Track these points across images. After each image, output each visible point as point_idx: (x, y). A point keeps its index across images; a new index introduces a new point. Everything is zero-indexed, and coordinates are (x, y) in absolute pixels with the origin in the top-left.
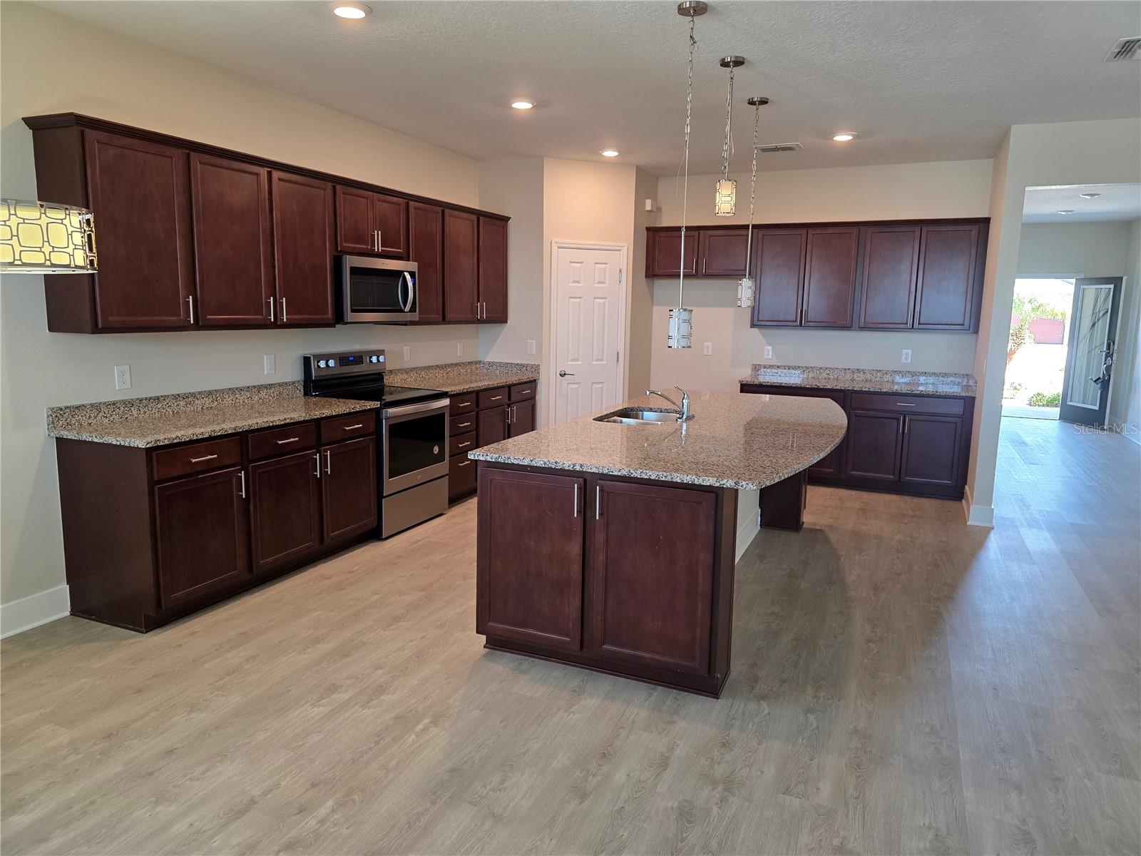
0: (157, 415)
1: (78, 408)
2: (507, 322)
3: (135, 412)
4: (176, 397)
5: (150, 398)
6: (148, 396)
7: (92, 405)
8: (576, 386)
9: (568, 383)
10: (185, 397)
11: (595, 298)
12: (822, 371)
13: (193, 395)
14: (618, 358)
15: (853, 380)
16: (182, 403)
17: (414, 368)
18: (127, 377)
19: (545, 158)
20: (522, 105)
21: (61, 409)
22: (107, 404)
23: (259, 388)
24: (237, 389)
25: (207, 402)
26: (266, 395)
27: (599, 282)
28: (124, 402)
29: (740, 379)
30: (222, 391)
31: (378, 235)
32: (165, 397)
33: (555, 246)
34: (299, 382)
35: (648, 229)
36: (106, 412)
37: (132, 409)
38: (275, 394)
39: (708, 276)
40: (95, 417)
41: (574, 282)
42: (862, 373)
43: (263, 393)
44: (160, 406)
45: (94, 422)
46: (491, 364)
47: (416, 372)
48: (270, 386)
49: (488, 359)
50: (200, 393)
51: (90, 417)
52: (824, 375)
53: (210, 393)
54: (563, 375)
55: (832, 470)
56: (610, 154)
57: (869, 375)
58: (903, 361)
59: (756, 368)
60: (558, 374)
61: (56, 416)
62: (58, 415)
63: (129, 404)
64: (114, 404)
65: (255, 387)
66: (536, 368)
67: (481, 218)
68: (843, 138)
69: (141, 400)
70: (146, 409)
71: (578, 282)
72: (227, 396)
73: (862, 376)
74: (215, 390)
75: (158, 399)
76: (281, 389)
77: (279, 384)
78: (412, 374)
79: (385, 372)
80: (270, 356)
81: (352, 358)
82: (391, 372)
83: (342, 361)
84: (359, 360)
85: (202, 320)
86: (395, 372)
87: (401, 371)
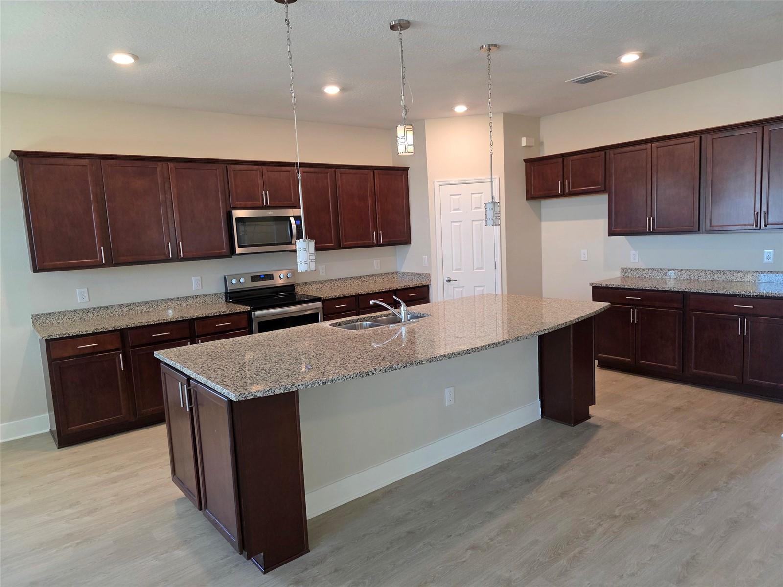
0: (107, 317)
1: (50, 314)
2: (411, 243)
3: (90, 315)
4: (120, 306)
5: (101, 307)
6: (100, 306)
7: (60, 312)
8: (461, 289)
9: (454, 287)
10: (128, 305)
11: (473, 221)
12: (683, 272)
13: (134, 304)
14: (495, 266)
15: (713, 281)
16: (126, 309)
17: (329, 280)
18: (86, 295)
19: (426, 121)
20: (332, 90)
21: (38, 315)
22: (70, 312)
23: (187, 299)
24: (168, 299)
25: (145, 308)
26: (193, 302)
27: (476, 208)
28: (82, 310)
29: (591, 282)
30: (157, 301)
31: (266, 194)
32: (112, 306)
33: (437, 185)
34: (220, 293)
35: (525, 161)
36: (70, 316)
37: (88, 313)
38: (201, 302)
39: (572, 194)
40: (62, 319)
41: (455, 210)
42: (722, 274)
43: (190, 301)
44: (108, 311)
45: (62, 321)
46: (404, 274)
47: (331, 283)
48: (197, 297)
49: (402, 271)
50: (139, 303)
51: (58, 319)
52: (686, 276)
53: (147, 303)
54: (449, 281)
55: (675, 367)
56: (461, 109)
57: (729, 276)
58: (766, 260)
59: (624, 271)
60: (445, 281)
61: (35, 319)
62: (38, 319)
64: (75, 311)
65: (183, 298)
66: (428, 276)
67: (375, 171)
68: (630, 58)
69: (94, 309)
70: (98, 314)
71: (458, 209)
73: (722, 277)
74: (151, 301)
75: (107, 307)
76: (206, 298)
77: (204, 295)
78: (327, 284)
79: (300, 284)
80: (197, 278)
81: (263, 276)
82: (306, 283)
83: (254, 279)
84: (270, 277)
85: (114, 260)
86: (310, 283)
87: (317, 283)
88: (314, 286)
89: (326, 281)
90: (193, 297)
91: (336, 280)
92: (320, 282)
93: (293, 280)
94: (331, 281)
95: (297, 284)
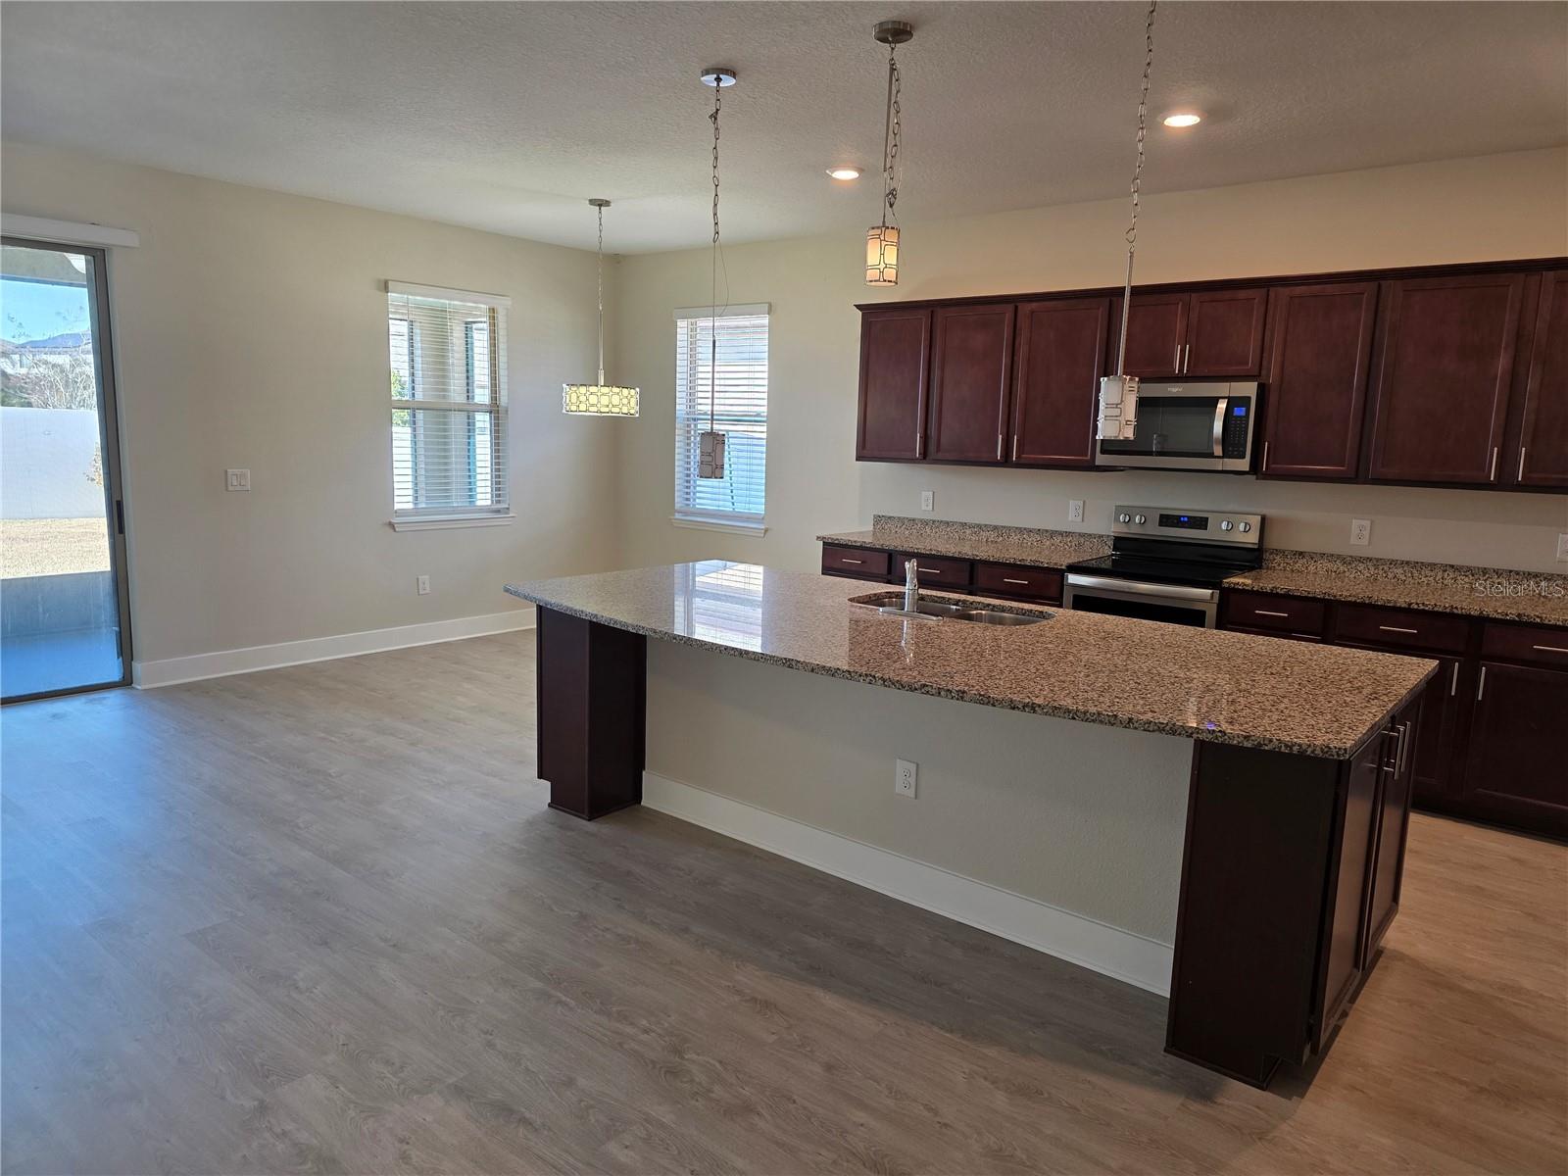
0: (946, 536)
1: (890, 518)
3: (929, 530)
4: (964, 524)
5: (941, 522)
6: (940, 519)
7: (900, 518)
10: (972, 526)
13: (980, 526)
16: (968, 532)
18: (931, 501)
21: (881, 517)
22: (910, 520)
23: (1053, 534)
24: (1025, 529)
25: (992, 536)
28: (922, 520)
30: (1009, 528)
32: (954, 523)
34: (1108, 536)
36: (909, 525)
40: (901, 527)
43: (1057, 540)
44: (949, 529)
45: (901, 530)
48: (1068, 534)
50: (986, 525)
51: (898, 526)
53: (995, 528)
63: (925, 523)
64: (914, 520)
65: (1047, 531)
69: (934, 521)
72: (1013, 535)
74: (1002, 526)
75: (948, 523)
76: (1082, 540)
77: (1080, 534)
78: (1361, 567)
80: (1077, 502)
81: (1186, 519)
82: (1301, 553)
83: (1167, 520)
84: (1201, 523)
86: (1312, 556)
87: (1332, 557)
88: (1323, 565)
89: (1361, 560)
90: (1061, 534)
91: (1393, 562)
92: (1343, 559)
93: (1252, 538)
94: (1378, 562)
95: (1277, 552)
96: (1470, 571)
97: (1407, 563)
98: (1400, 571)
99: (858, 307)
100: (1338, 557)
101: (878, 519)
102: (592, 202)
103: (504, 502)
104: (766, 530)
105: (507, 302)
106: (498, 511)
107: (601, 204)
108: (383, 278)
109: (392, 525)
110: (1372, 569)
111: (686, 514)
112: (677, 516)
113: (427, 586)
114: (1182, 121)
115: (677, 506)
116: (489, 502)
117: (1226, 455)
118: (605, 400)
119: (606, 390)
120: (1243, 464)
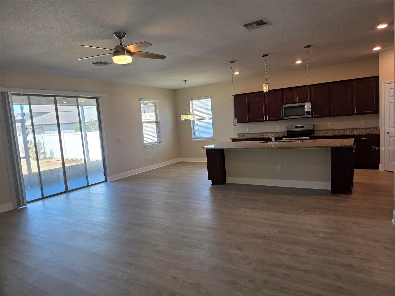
0: (253, 136)
1: (241, 134)
4: (257, 133)
5: (252, 133)
9: (390, 137)
10: (258, 133)
13: (260, 133)
22: (245, 134)
24: (269, 132)
30: (266, 133)
31: (297, 98)
32: (254, 133)
33: (383, 84)
34: (285, 132)
41: (392, 96)
43: (276, 134)
48: (278, 132)
51: (243, 135)
53: (263, 133)
54: (387, 133)
56: (377, 48)
63: (249, 134)
65: (273, 132)
68: (382, 27)
76: (280, 133)
77: (280, 132)
79: (317, 130)
80: (278, 126)
81: (300, 127)
82: (320, 130)
83: (296, 127)
84: (302, 127)
85: (251, 121)
86: (322, 130)
87: (326, 130)
88: (324, 132)
89: (331, 130)
90: (276, 132)
91: (336, 130)
92: (328, 130)
93: (312, 128)
94: (334, 130)
95: (316, 130)
96: (349, 129)
97: (339, 129)
98: (338, 131)
99: (233, 95)
100: (327, 130)
101: (238, 134)
102: (184, 81)
103: (160, 140)
104: (214, 140)
105: (158, 101)
106: (159, 142)
107: (185, 81)
108: (140, 98)
109: (144, 146)
110: (333, 131)
111: (194, 139)
112: (193, 139)
113: (150, 158)
114: (299, 62)
115: (193, 137)
116: (157, 141)
117: (307, 114)
118: (191, 117)
119: (189, 115)
120: (311, 116)
